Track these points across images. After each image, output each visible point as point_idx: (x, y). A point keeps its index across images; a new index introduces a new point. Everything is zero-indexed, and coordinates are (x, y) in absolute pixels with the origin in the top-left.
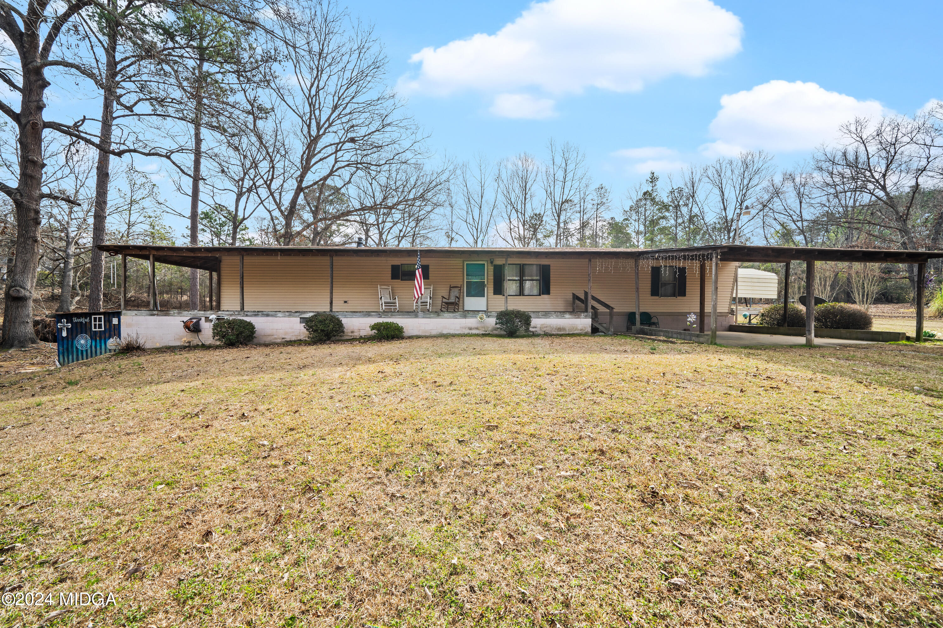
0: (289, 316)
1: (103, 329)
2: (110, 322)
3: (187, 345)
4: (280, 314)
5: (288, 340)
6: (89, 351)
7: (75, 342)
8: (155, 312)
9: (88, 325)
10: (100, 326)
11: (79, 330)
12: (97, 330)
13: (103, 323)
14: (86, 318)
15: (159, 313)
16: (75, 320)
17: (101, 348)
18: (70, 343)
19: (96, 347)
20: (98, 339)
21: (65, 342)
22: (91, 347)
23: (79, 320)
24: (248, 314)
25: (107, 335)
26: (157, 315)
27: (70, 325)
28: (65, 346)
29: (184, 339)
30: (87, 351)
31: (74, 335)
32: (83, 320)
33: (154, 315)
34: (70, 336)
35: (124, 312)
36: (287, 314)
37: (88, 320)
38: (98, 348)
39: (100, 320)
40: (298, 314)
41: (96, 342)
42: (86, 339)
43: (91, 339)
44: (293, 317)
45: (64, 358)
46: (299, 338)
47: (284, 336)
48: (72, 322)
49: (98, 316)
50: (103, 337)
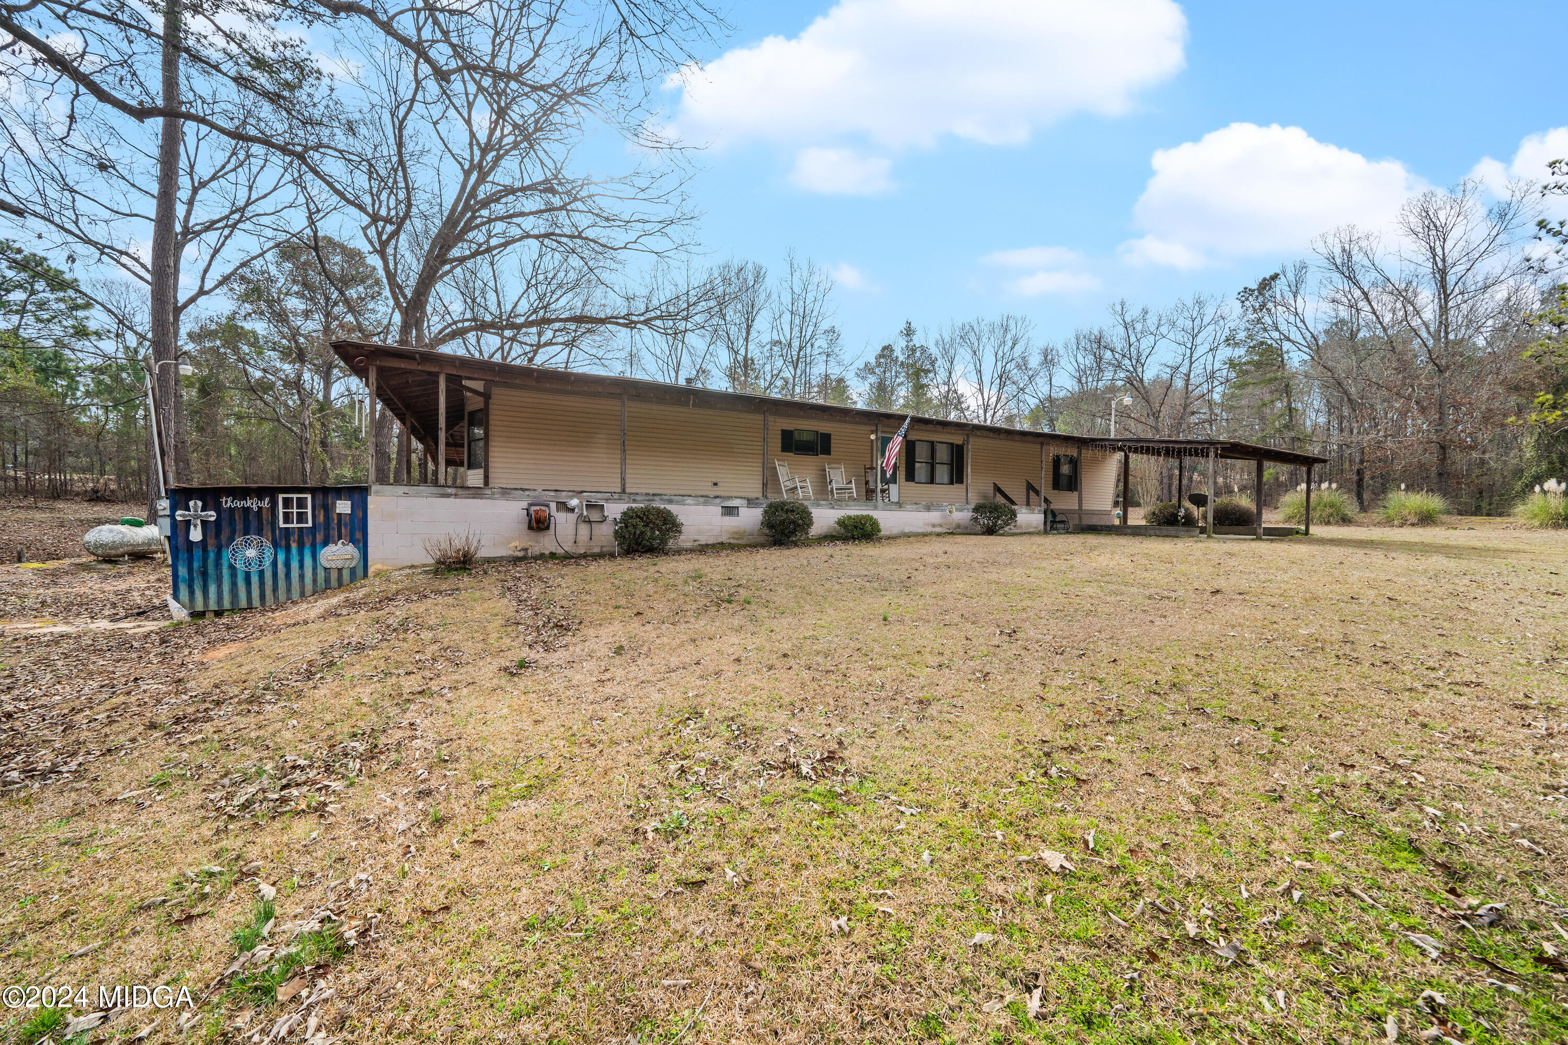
0: (705, 503)
1: (310, 524)
2: (328, 509)
3: (521, 554)
4: (689, 501)
5: (703, 543)
6: (268, 575)
7: (227, 555)
8: (449, 490)
9: (266, 516)
10: (301, 518)
11: (239, 526)
12: (295, 525)
13: (309, 510)
14: (261, 499)
15: (460, 492)
16: (227, 502)
17: (301, 566)
18: (212, 556)
19: (287, 565)
20: (294, 547)
21: (198, 553)
22: (275, 564)
23: (239, 504)
24: (637, 498)
25: (319, 537)
26: (456, 495)
27: (212, 515)
28: (196, 565)
29: (514, 544)
30: (261, 574)
31: (224, 537)
32: (252, 504)
33: (448, 496)
34: (211, 541)
35: (375, 488)
36: (702, 500)
37: (265, 504)
38: (295, 564)
39: (301, 503)
40: (718, 501)
41: (288, 550)
42: (260, 546)
43: (275, 545)
44: (712, 504)
45: (192, 593)
46: (720, 540)
47: (696, 537)
48: (218, 508)
49: (295, 496)
50: (308, 541)
